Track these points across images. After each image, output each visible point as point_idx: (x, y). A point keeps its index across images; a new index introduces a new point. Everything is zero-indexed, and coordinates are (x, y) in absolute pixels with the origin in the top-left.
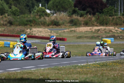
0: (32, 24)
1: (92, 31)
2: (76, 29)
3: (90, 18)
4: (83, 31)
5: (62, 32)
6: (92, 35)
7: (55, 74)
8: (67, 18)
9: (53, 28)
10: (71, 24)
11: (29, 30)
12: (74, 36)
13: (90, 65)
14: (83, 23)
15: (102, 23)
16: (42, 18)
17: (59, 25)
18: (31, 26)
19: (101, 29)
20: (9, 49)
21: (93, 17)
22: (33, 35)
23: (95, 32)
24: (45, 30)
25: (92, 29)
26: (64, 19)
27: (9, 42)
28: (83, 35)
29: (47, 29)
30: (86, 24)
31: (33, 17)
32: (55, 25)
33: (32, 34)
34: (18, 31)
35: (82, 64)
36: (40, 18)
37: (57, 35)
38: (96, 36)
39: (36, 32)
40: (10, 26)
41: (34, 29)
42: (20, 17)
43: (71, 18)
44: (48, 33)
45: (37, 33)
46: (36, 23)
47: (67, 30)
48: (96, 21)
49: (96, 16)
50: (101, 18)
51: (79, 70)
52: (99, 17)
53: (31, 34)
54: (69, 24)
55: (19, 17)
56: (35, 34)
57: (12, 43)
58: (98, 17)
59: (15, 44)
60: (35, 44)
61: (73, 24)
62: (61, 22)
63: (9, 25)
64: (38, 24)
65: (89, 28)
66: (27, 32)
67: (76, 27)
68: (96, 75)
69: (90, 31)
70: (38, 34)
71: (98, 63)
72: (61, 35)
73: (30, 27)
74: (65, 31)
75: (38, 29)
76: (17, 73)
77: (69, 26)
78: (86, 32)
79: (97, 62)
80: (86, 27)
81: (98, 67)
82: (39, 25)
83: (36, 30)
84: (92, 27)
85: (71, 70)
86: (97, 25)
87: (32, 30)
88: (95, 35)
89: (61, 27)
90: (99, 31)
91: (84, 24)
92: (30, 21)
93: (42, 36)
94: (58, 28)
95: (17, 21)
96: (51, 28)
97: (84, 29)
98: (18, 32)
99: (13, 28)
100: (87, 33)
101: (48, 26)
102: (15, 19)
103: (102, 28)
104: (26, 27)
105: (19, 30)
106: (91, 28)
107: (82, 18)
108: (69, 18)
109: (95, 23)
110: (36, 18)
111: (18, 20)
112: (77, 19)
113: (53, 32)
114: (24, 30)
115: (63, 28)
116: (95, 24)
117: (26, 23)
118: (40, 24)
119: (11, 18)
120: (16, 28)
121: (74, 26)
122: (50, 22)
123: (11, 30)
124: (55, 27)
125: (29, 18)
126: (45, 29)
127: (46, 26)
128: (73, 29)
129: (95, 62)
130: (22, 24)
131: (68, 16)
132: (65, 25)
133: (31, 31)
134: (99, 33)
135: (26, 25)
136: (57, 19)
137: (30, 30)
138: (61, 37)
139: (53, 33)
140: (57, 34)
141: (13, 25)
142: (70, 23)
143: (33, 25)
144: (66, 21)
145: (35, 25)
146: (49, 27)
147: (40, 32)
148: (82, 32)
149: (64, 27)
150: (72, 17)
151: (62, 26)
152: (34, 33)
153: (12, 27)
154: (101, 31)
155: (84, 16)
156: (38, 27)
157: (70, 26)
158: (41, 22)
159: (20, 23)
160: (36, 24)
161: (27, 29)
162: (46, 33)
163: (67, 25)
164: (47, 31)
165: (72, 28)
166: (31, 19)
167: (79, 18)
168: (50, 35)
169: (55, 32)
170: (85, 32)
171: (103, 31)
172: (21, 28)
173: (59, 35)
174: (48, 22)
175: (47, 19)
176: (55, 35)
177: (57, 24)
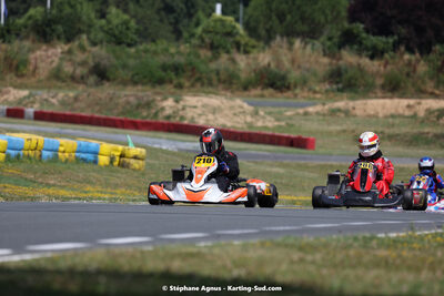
0: (182, 80)
1: (414, 116)
2: (351, 104)
3: (409, 64)
4: (381, 115)
5: (298, 114)
6: (415, 131)
7: (292, 262)
8: (317, 62)
9: (262, 96)
10: (335, 87)
11: (169, 102)
12: (344, 131)
14: (379, 82)
16: (224, 57)
17: (288, 88)
18: (180, 86)
20: (93, 171)
21: (422, 63)
22: (186, 122)
23: (427, 118)
24: (232, 103)
25: (418, 107)
26: (307, 65)
28: (380, 130)
29: (238, 102)
30: (393, 88)
31: (189, 54)
32: (272, 85)
33: (183, 118)
34: (128, 103)
36: (216, 57)
37: (276, 123)
38: (430, 135)
39: (199, 111)
40: (97, 84)
41: (190, 100)
42: (137, 52)
43: (334, 62)
44: (242, 116)
45: (200, 115)
46: (197, 75)
47: (319, 108)
48: (431, 78)
49: (432, 56)
53: (178, 119)
54: (327, 86)
55: (133, 50)
56: (193, 118)
58: (440, 63)
59: (117, 150)
61: (340, 86)
62: (294, 75)
63: (93, 79)
64: (206, 81)
65: (405, 102)
66: (163, 109)
67: (353, 99)
69: (408, 113)
70: (204, 117)
72: (292, 125)
73: (173, 90)
74: (311, 109)
75: (205, 100)
76: (142, 253)
77: (327, 91)
78: (392, 116)
80: (391, 98)
82: (210, 84)
83: (199, 105)
84: (418, 101)
86: (437, 92)
87: (182, 103)
88: (426, 130)
89: (296, 96)
91: (383, 87)
92: (177, 69)
94: (281, 98)
95: (124, 66)
96: (256, 96)
97: (384, 107)
98: (128, 107)
99: (111, 91)
100: (397, 121)
101: (245, 88)
102: (118, 58)
104: (159, 89)
105: (132, 100)
106: (412, 102)
107: (376, 63)
108: (326, 60)
109: (430, 86)
110: (198, 56)
111: (131, 62)
112: (360, 68)
113: (262, 113)
114: (154, 101)
115: (302, 101)
116: (430, 90)
117: (162, 74)
118: (215, 82)
119: (102, 53)
120: (123, 93)
121: (345, 95)
122: (253, 75)
123: (100, 99)
124: (272, 96)
125: (173, 55)
126: (231, 99)
127: (238, 89)
128: (341, 104)
130: (144, 77)
131: (325, 55)
132: (310, 90)
133: (180, 106)
134: (441, 122)
135: (161, 82)
136: (279, 63)
137: (177, 101)
138: (293, 135)
139: (263, 118)
140: (278, 120)
141: (108, 80)
142: (331, 83)
143: (187, 84)
144: (315, 74)
145: (193, 86)
146: (246, 93)
147: (215, 110)
148: (376, 116)
149: (305, 94)
150: (340, 59)
151: (298, 91)
152: (189, 113)
153: (107, 90)
155: (386, 55)
156: (207, 93)
157: (331, 95)
158: (218, 73)
159: (137, 74)
160: (200, 79)
161: (166, 99)
162: (235, 114)
163: (317, 89)
164: (242, 107)
165: (336, 101)
166: (181, 60)
167: (365, 61)
168: (250, 125)
169: (270, 114)
170: (386, 117)
172: (140, 94)
173: (287, 124)
174: (243, 76)
175: (242, 61)
176: (270, 125)
177: (279, 84)
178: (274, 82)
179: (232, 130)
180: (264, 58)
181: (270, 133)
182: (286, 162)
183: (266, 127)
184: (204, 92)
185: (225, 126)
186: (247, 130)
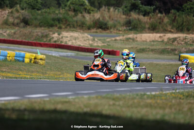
0: (61, 25)
1: (163, 41)
2: (135, 36)
3: (160, 18)
4: (148, 41)
5: (112, 40)
6: (163, 47)
7: (110, 105)
8: (120, 17)
9: (96, 32)
10: (128, 28)
11: (56, 35)
12: (132, 48)
13: (166, 95)
14: (147, 26)
15: (180, 28)
16: (80, 15)
17: (108, 29)
18: (60, 28)
19: (180, 37)
20: (23, 65)
21: (166, 18)
22: (63, 44)
23: (168, 42)
24: (83, 35)
25: (164, 37)
26: (116, 19)
27: (23, 53)
28: (148, 47)
29: (86, 35)
30: (153, 29)
31: (64, 14)
32: (101, 27)
33: (61, 42)
34: (37, 35)
35: (153, 93)
36: (76, 15)
37: (103, 44)
38: (169, 49)
39: (69, 39)
40: (24, 27)
41: (65, 34)
42: (42, 12)
43: (128, 17)
44: (87, 41)
45: (69, 41)
46: (68, 23)
47: (121, 38)
48: (170, 25)
49: (170, 15)
50: (179, 20)
51: (149, 101)
52: (175, 17)
53: (59, 42)
54: (125, 28)
55: (40, 12)
56: (66, 42)
57: (28, 55)
58: (173, 18)
59: (33, 56)
60: (66, 58)
61: (130, 28)
62: (110, 23)
63: (22, 24)
64: (72, 26)
65: (158, 35)
66: (53, 38)
67: (136, 33)
68: (179, 110)
69: (160, 40)
70: (71, 42)
71: (179, 92)
72: (110, 45)
73: (57, 30)
74: (118, 38)
75: (72, 34)
76: (44, 101)
77: (124, 30)
78: (153, 41)
79: (177, 91)
80: (152, 33)
81: (180, 98)
82: (74, 27)
83: (69, 36)
84: (164, 34)
85: (136, 101)
86: (172, 30)
87: (61, 35)
88: (168, 47)
89: (111, 32)
90: (176, 42)
91: (149, 28)
92: (59, 20)
93: (78, 46)
94: (105, 33)
95: (36, 19)
96: (94, 32)
97: (149, 37)
98: (38, 37)
99: (30, 30)
100: (155, 43)
101: (89, 28)
102: (33, 15)
103: (181, 35)
104: (51, 29)
105: (39, 34)
106: (161, 35)
107: (146, 18)
108: (124, 16)
109: (169, 28)
110: (68, 15)
111: (39, 17)
112: (138, 19)
113: (96, 40)
114: (49, 34)
115: (114, 34)
116: (169, 30)
117: (52, 22)
118: (76, 26)
119: (26, 13)
120: (35, 31)
121: (132, 32)
122: (92, 23)
123: (25, 33)
124: (101, 32)
125: (57, 14)
126: (83, 33)
127: (85, 29)
128: (131, 36)
129: (173, 90)
130: (45, 24)
131: (124, 14)
132: (117, 29)
133: (60, 37)
134: (174, 43)
135: (52, 26)
136: (104, 17)
137: (59, 35)
138: (110, 49)
139: (97, 42)
140: (103, 43)
141: (29, 25)
142: (126, 26)
143: (63, 27)
144: (119, 23)
145: (66, 28)
146: (89, 31)
147: (75, 39)
148: (146, 41)
149: (115, 32)
150: (130, 16)
151: (112, 30)
152: (65, 40)
153: (28, 30)
154: (179, 42)
155: (150, 14)
156: (73, 31)
157: (126, 32)
158: (77, 22)
159: (42, 22)
160: (69, 25)
161: (54, 33)
162: (84, 40)
163: (121, 29)
164: (87, 37)
165: (129, 34)
166: (61, 16)
167: (141, 17)
168: (91, 45)
169: (100, 40)
170: (151, 42)
171: (182, 41)
172: (43, 31)
173: (107, 45)
174: (88, 23)
175: (88, 17)
176: (100, 45)
177: (104, 27)
178: (102, 26)
179: (83, 47)
180: (97, 16)
183: (98, 46)
184: (71, 30)
185: (80, 45)
186: (90, 47)
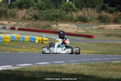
2: (104, 26)
3: (120, 15)
4: (112, 29)
5: (90, 29)
9: (80, 24)
10: (100, 21)
11: (55, 26)
12: (103, 33)
14: (112, 20)
16: (69, 13)
17: (87, 22)
18: (57, 21)
24: (72, 26)
26: (92, 15)
28: (112, 33)
29: (73, 25)
30: (116, 21)
31: (60, 12)
33: (58, 30)
36: (67, 13)
37: (84, 31)
39: (63, 28)
40: (35, 21)
41: (60, 25)
42: (46, 12)
43: (100, 14)
44: (74, 29)
46: (62, 18)
47: (95, 27)
54: (98, 21)
61: (101, 21)
62: (89, 18)
63: (34, 19)
64: (64, 20)
65: (119, 25)
66: (53, 27)
67: (105, 25)
69: (120, 28)
70: (64, 30)
73: (55, 22)
74: (93, 27)
75: (64, 25)
77: (97, 23)
78: (116, 29)
80: (115, 24)
82: (66, 20)
89: (89, 24)
92: (57, 16)
93: (68, 32)
94: (85, 24)
95: (42, 16)
96: (78, 24)
97: (113, 27)
98: (43, 27)
100: (117, 31)
102: (41, 13)
104: (52, 22)
105: (45, 25)
107: (111, 15)
108: (97, 14)
110: (62, 13)
111: (44, 15)
112: (107, 16)
113: (80, 28)
114: (50, 25)
115: (91, 25)
117: (52, 18)
118: (67, 20)
119: (36, 12)
120: (42, 23)
121: (103, 23)
122: (77, 18)
123: (36, 25)
124: (82, 24)
125: (55, 13)
127: (73, 22)
128: (101, 26)
130: (48, 19)
131: (97, 12)
135: (52, 20)
136: (84, 15)
137: (57, 25)
138: (89, 34)
139: (80, 30)
140: (84, 30)
141: (38, 19)
143: (59, 20)
144: (94, 18)
145: (61, 21)
146: (76, 23)
147: (67, 28)
148: (111, 29)
149: (92, 23)
151: (90, 22)
152: (60, 29)
153: (38, 22)
155: (114, 13)
156: (65, 23)
157: (99, 23)
158: (68, 18)
159: (46, 18)
162: (72, 29)
163: (95, 22)
164: (74, 27)
165: (100, 25)
166: (58, 14)
167: (108, 14)
168: (77, 32)
169: (82, 29)
170: (114, 29)
172: (47, 23)
173: (87, 31)
174: (75, 18)
175: (74, 14)
176: (82, 32)
177: (84, 20)
178: (83, 20)
179: (72, 33)
180: (80, 13)
181: (82, 34)
182: (86, 42)
183: (81, 32)
185: (70, 32)
186: (76, 33)
